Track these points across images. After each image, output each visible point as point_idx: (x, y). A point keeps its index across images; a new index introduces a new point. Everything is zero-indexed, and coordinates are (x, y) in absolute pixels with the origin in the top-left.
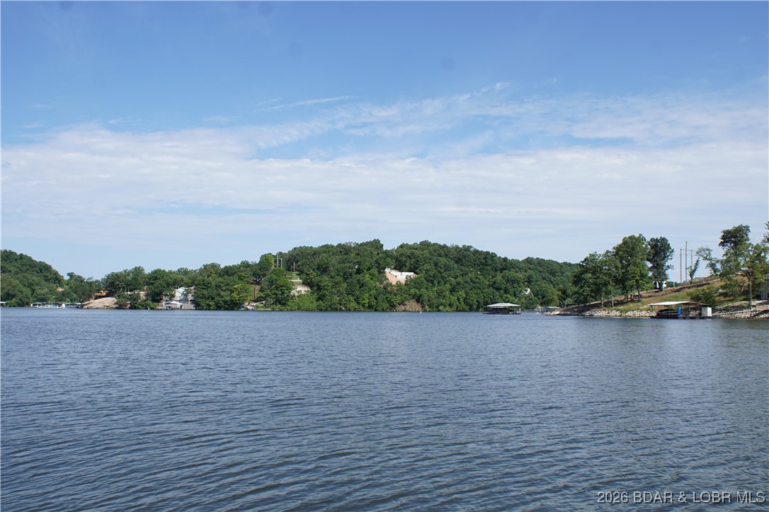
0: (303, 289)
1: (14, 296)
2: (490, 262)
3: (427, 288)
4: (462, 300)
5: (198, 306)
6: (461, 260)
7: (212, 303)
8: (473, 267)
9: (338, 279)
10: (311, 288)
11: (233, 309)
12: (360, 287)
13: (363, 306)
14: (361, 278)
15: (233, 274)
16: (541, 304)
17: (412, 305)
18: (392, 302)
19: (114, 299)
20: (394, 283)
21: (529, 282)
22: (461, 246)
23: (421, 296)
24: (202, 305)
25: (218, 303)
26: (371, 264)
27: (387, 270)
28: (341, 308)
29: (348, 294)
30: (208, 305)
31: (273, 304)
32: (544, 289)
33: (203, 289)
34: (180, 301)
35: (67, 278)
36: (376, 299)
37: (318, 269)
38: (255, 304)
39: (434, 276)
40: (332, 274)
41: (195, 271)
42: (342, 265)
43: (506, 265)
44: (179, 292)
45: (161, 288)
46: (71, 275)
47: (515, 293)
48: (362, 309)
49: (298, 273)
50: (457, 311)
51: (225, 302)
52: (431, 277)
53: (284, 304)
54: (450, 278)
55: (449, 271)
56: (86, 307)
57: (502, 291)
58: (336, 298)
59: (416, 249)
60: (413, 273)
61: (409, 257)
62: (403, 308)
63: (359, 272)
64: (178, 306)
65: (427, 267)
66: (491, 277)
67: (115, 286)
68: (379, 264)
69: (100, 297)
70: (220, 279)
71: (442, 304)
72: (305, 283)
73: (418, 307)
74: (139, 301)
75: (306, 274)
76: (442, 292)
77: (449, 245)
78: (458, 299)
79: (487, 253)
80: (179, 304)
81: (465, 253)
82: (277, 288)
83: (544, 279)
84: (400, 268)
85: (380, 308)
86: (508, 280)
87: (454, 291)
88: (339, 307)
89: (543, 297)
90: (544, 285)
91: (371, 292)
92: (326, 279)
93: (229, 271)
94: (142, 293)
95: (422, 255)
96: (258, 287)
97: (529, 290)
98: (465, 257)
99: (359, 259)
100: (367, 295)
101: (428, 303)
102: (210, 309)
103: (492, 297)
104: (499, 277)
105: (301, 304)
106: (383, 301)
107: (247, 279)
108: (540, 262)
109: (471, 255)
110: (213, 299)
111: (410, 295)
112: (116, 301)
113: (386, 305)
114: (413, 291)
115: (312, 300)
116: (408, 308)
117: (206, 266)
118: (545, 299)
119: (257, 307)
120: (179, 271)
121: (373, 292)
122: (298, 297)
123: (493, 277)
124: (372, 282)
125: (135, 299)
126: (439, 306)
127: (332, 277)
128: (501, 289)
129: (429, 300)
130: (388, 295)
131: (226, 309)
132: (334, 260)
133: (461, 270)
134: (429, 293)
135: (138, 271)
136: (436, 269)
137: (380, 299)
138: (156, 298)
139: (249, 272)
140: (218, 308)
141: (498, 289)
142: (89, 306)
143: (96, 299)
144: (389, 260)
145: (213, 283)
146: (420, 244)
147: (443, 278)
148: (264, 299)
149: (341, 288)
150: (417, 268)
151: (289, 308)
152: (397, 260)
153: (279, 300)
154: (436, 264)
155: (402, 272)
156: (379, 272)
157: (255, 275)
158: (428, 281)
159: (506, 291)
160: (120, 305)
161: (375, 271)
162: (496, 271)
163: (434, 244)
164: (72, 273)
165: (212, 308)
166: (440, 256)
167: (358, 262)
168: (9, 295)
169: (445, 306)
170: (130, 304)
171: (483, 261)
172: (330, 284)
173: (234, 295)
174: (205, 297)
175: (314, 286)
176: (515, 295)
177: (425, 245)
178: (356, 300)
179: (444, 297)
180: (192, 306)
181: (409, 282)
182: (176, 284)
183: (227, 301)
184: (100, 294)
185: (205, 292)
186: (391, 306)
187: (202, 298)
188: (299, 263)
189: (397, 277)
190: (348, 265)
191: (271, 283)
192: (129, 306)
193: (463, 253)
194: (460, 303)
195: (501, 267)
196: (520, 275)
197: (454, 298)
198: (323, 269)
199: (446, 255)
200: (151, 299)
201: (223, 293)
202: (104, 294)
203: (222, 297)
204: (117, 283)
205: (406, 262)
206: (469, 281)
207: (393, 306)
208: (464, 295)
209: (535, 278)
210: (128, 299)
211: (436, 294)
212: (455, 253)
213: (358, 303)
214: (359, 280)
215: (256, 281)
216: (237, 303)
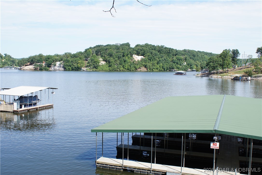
0: (104, 63)
2: (171, 52)
3: (148, 62)
4: (161, 67)
5: (65, 69)
6: (160, 51)
7: (70, 68)
8: (165, 54)
9: (117, 59)
10: (106, 62)
11: (78, 70)
12: (124, 62)
13: (126, 69)
14: (125, 59)
16: (190, 68)
17: (143, 69)
18: (136, 68)
19: (33, 66)
20: (137, 61)
21: (186, 60)
22: (160, 46)
23: (146, 65)
24: (67, 68)
25: (73, 68)
26: (128, 53)
27: (134, 55)
28: (118, 70)
29: (120, 65)
30: (69, 68)
31: (93, 68)
32: (191, 62)
33: (67, 62)
34: (58, 67)
35: (4, 56)
36: (130, 66)
37: (108, 55)
38: (86, 68)
39: (151, 58)
40: (114, 57)
41: (61, 55)
42: (118, 54)
43: (177, 53)
44: (58, 63)
45: (51, 62)
46: (6, 55)
47: (180, 64)
48: (125, 70)
49: (101, 56)
50: (159, 71)
51: (75, 68)
52: (150, 58)
53: (97, 68)
54: (157, 58)
55: (157, 56)
56: (22, 69)
57: (176, 63)
58: (116, 66)
59: (143, 47)
60: (143, 57)
61: (141, 50)
62: (140, 70)
63: (123, 56)
64: (58, 69)
65: (148, 54)
66: (172, 58)
67: (32, 61)
68: (131, 53)
69: (27, 65)
70: (73, 59)
71: (154, 68)
72: (104, 60)
73: (145, 70)
74: (43, 67)
75: (104, 57)
76: (154, 64)
77: (156, 45)
78: (160, 66)
79: (170, 48)
80: (58, 68)
81: (162, 49)
82: (94, 62)
83: (191, 58)
84: (138, 54)
85: (131, 70)
86: (178, 59)
87: (158, 63)
88: (117, 69)
89: (191, 66)
90: (191, 61)
91: (128, 64)
92: (112, 59)
93: (75, 56)
94: (44, 64)
95: (146, 49)
96: (87, 62)
97: (186, 63)
98: (162, 50)
99: (123, 51)
100: (127, 65)
101: (149, 68)
102: (69, 70)
103: (172, 65)
104: (175, 58)
105: (103, 68)
107: (83, 59)
108: (189, 51)
109: (164, 49)
110: (71, 66)
111: (142, 65)
112: (34, 67)
113: (134, 69)
114: (143, 63)
115: (107, 67)
116: (142, 70)
117: (66, 54)
118: (192, 66)
119: (87, 69)
120: (55, 55)
122: (102, 65)
123: (173, 58)
124: (129, 60)
125: (41, 66)
126: (153, 69)
127: (114, 58)
128: (175, 62)
129: (149, 67)
130: (134, 65)
131: (76, 70)
132: (114, 52)
133: (161, 55)
134: (149, 64)
135: (41, 56)
136: (152, 55)
137: (132, 66)
138: (49, 66)
139: (83, 56)
140: (73, 70)
141: (174, 63)
142: (24, 69)
143: (25, 66)
144: (134, 52)
145: (70, 60)
146: (145, 44)
147: (154, 58)
148: (90, 66)
149: (117, 62)
150: (145, 54)
151: (99, 70)
152: (137, 51)
153: (95, 67)
154: (151, 53)
155: (139, 56)
156: (131, 56)
157: (85, 57)
158: (149, 60)
159: (177, 64)
160: (36, 68)
161: (129, 56)
162: (173, 55)
163: (150, 45)
165: (70, 70)
166: (152, 50)
167: (123, 52)
170: (39, 68)
171: (169, 52)
172: (114, 61)
173: (79, 65)
175: (107, 61)
176: (180, 65)
177: (147, 45)
178: (123, 67)
179: (155, 66)
180: (63, 69)
181: (142, 60)
182: (56, 60)
183: (76, 67)
184: (27, 64)
185: (67, 64)
186: (136, 69)
187: (66, 66)
188: (101, 53)
189: (137, 58)
190: (120, 53)
191: (92, 60)
192: (39, 69)
193: (161, 48)
194: (160, 68)
195: (175, 54)
196: (182, 57)
197: (158, 66)
198: (111, 55)
199: (155, 49)
200: (47, 66)
201: (74, 64)
202: (29, 64)
203: (74, 65)
204: (34, 60)
205: (140, 52)
206: (164, 59)
207: (137, 69)
208: (162, 65)
209: (188, 58)
210: (39, 66)
211: (152, 64)
212: (158, 48)
213: (124, 68)
214: (124, 59)
215: (85, 59)
216: (80, 68)
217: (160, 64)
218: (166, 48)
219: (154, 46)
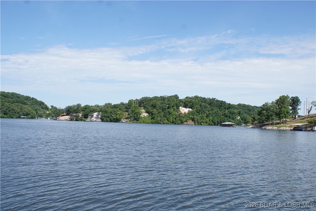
0: (146, 115)
1: (29, 114)
2: (223, 105)
3: (196, 115)
4: (211, 120)
5: (103, 120)
6: (211, 104)
7: (108, 119)
8: (216, 107)
9: (160, 110)
10: (149, 114)
11: (117, 122)
12: (169, 114)
13: (170, 122)
14: (170, 110)
15: (117, 108)
16: (244, 123)
17: (190, 122)
20: (183, 113)
21: (239, 114)
22: (211, 98)
23: (194, 118)
24: (104, 120)
25: (111, 119)
26: (174, 105)
27: (180, 107)
29: (164, 117)
30: (107, 120)
31: (133, 120)
32: (245, 117)
33: (105, 113)
34: (95, 118)
35: (50, 107)
36: (175, 119)
37: (152, 106)
38: (126, 120)
39: (200, 110)
40: (158, 108)
41: (102, 106)
42: (162, 105)
43: (230, 106)
44: (95, 114)
45: (88, 113)
46: (52, 106)
47: (233, 118)
48: (170, 123)
49: (144, 108)
50: (209, 125)
51: (114, 119)
52: (198, 110)
53: (138, 120)
54: (206, 111)
55: (206, 108)
56: (58, 119)
57: (228, 117)
58: (159, 119)
59: (193, 99)
60: (191, 109)
61: (190, 102)
62: (186, 123)
63: (168, 108)
64: (95, 120)
65: (197, 106)
67: (69, 111)
68: (177, 105)
69: (64, 116)
70: (112, 110)
71: (202, 122)
72: (146, 112)
73: (193, 123)
74: (79, 117)
75: (147, 108)
76: (203, 117)
77: (206, 98)
78: (210, 120)
79: (222, 101)
80: (95, 119)
81: (213, 101)
82: (135, 114)
83: (246, 113)
84: (185, 106)
85: (177, 123)
86: (230, 113)
87: (208, 117)
88: (160, 122)
89: (245, 120)
90: (245, 115)
91: (173, 116)
92: (155, 110)
93: (115, 106)
94: (80, 115)
95: (195, 101)
96: (127, 113)
97: (239, 117)
98: (213, 103)
99: (169, 102)
100: (172, 118)
101: (197, 122)
102: (107, 122)
103: (223, 119)
104: (227, 111)
105: (145, 120)
106: (178, 120)
107: (123, 110)
108: (244, 106)
109: (215, 102)
110: (109, 117)
111: (189, 118)
112: (70, 117)
113: (179, 122)
114: (191, 116)
115: (149, 119)
116: (188, 123)
117: (106, 104)
119: (127, 121)
120: (95, 106)
121: (174, 116)
122: (144, 117)
123: (224, 111)
124: (174, 112)
125: (77, 117)
126: (201, 123)
127: (157, 110)
129: (197, 120)
130: (180, 118)
131: (114, 122)
132: (158, 103)
133: (211, 108)
134: (197, 117)
135: (79, 105)
136: (201, 107)
137: (177, 119)
138: (86, 116)
139: (124, 106)
140: (111, 121)
141: (226, 116)
142: (59, 119)
143: (62, 116)
144: (181, 103)
145: (109, 111)
146: (194, 97)
147: (203, 111)
148: (130, 118)
149: (161, 114)
150: (193, 107)
151: (140, 122)
152: (184, 103)
153: (136, 119)
154: (201, 105)
155: (186, 108)
156: (177, 108)
157: (126, 108)
158: (197, 112)
159: (230, 117)
160: (71, 119)
161: (175, 108)
162: (226, 109)
163: (200, 97)
164: (53, 106)
165: (108, 121)
166: (202, 102)
167: (168, 104)
168: (27, 114)
169: (204, 123)
170: (76, 119)
171: (220, 105)
172: (157, 113)
173: (118, 116)
174: (106, 117)
176: (233, 119)
177: (196, 97)
178: (167, 119)
179: (204, 119)
180: (100, 120)
181: (189, 113)
182: (94, 111)
184: (63, 114)
185: (106, 115)
186: (181, 122)
187: (104, 117)
188: (144, 104)
189: (184, 110)
190: (164, 105)
191: (133, 111)
192: (75, 119)
194: (210, 122)
195: (228, 107)
196: (236, 111)
197: (208, 120)
198: (154, 106)
199: (205, 102)
200: (84, 117)
201: (113, 115)
202: (65, 114)
203: (112, 117)
204: (70, 110)
205: (188, 104)
206: (214, 112)
207: (183, 122)
208: (212, 118)
209: (242, 112)
210: (74, 116)
211: (200, 118)
212: (209, 101)
213: (168, 121)
214: (168, 111)
215: (126, 110)
216: (119, 120)
217: (210, 117)
218: (218, 100)
219: (204, 98)
